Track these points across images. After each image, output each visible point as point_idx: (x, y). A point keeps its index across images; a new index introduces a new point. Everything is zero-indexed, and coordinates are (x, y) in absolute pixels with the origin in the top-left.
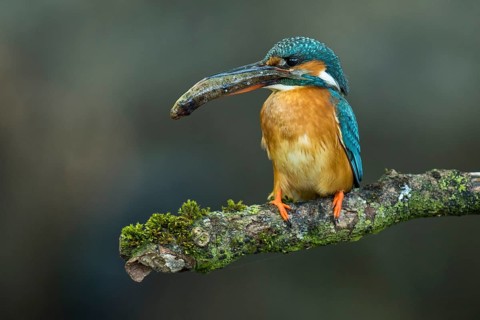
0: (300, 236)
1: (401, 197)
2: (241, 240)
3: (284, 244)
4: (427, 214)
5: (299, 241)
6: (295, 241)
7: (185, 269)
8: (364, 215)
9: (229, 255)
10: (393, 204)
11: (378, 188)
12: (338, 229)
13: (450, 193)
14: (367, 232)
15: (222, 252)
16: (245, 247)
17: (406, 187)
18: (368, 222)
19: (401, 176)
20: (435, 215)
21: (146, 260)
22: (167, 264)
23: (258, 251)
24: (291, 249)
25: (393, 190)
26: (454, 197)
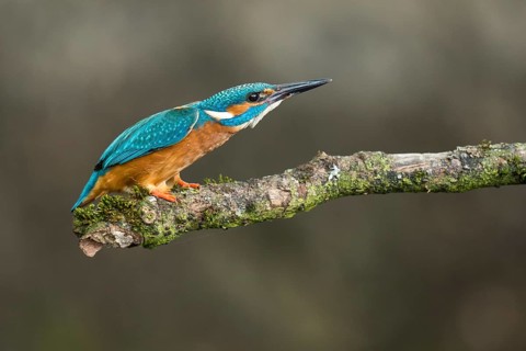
0: (239, 214)
1: (331, 177)
2: (185, 218)
3: (223, 221)
4: (354, 192)
5: (238, 218)
6: (233, 218)
7: (133, 245)
8: (297, 194)
9: (173, 231)
10: (323, 183)
11: (310, 170)
12: (273, 206)
13: (375, 173)
14: (299, 209)
15: (167, 229)
16: (188, 224)
17: (335, 167)
18: (301, 200)
19: (330, 157)
20: (362, 193)
21: (98, 237)
22: (117, 241)
23: (201, 228)
24: (231, 225)
25: (323, 171)
26: (379, 176)
